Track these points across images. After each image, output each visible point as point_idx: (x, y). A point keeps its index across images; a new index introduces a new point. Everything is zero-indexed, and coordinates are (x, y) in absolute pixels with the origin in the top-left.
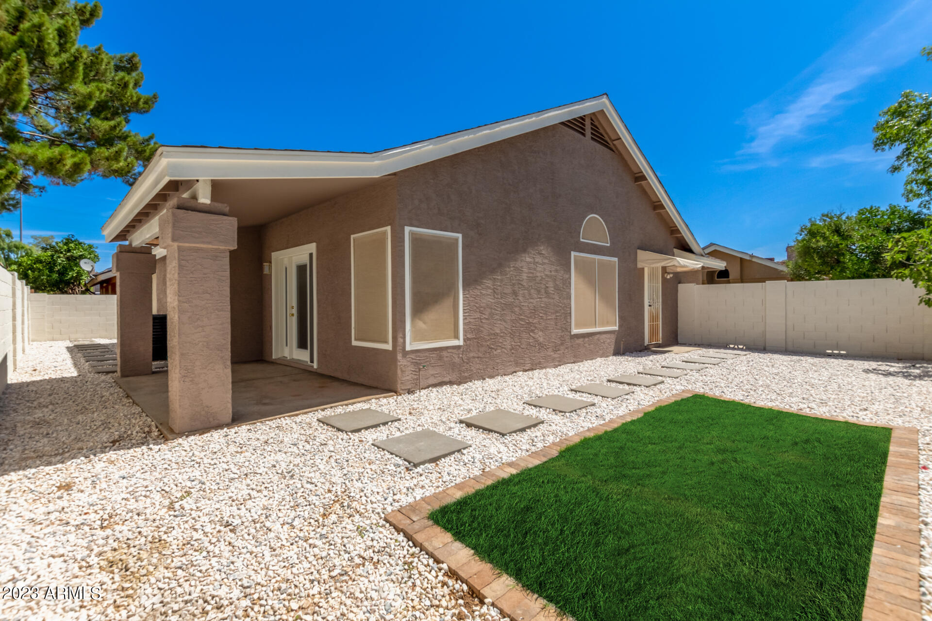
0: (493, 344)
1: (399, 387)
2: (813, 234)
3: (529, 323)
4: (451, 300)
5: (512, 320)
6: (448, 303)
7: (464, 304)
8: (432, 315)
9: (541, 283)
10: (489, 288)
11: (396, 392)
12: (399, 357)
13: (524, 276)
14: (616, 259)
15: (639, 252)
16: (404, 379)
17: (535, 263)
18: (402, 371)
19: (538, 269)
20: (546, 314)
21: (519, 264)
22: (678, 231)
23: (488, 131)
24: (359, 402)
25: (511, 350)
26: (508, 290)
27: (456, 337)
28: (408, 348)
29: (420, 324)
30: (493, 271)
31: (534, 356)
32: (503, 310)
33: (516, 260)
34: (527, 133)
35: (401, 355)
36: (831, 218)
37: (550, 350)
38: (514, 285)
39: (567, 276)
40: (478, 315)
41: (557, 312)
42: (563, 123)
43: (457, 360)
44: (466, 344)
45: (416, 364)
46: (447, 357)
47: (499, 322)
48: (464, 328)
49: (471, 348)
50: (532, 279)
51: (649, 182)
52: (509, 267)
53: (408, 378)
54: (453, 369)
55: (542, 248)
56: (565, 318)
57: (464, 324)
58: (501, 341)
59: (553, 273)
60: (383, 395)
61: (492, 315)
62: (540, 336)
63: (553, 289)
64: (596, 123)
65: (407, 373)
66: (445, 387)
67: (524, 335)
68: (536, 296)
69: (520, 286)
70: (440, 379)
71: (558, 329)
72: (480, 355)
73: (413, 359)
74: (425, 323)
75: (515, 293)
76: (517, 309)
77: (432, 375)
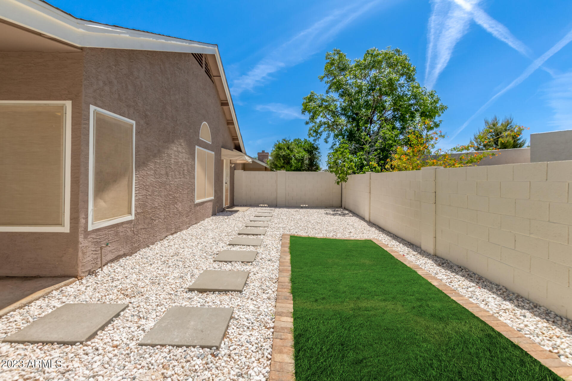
0: (153, 216)
1: (80, 270)
2: (280, 148)
3: (174, 197)
4: (127, 179)
5: (165, 196)
6: (124, 182)
7: (136, 183)
8: (111, 195)
9: (181, 167)
10: (151, 169)
11: (76, 277)
12: (81, 238)
13: (173, 161)
14: (213, 153)
15: (223, 149)
16: (85, 260)
17: (178, 152)
18: (84, 253)
19: (180, 156)
20: (183, 190)
21: (170, 152)
22: (237, 139)
23: (164, 41)
24: (37, 299)
25: (164, 219)
26: (163, 172)
27: (130, 213)
28: (90, 228)
29: (102, 203)
30: (155, 156)
31: (177, 222)
32: (160, 187)
33: (168, 148)
34: (176, 53)
35: (82, 236)
36: (286, 142)
37: (184, 216)
38: (166, 167)
39: (193, 163)
40: (144, 192)
41: (188, 188)
42: (192, 54)
43: (130, 233)
44: (137, 219)
45: (97, 243)
46: (122, 232)
47: (157, 197)
48: (135, 204)
49: (140, 222)
50: (177, 163)
51: (229, 108)
52: (164, 154)
53: (89, 259)
54: (126, 242)
55: (182, 141)
56: (192, 193)
57: (136, 200)
58: (158, 213)
59: (187, 160)
60: (62, 284)
61: (153, 191)
62: (179, 206)
63: (186, 171)
64: (207, 62)
65: (88, 254)
66: (121, 260)
67: (172, 207)
68: (178, 176)
69: (170, 169)
70: (117, 254)
71: (189, 201)
72: (146, 226)
73: (94, 238)
74: (105, 202)
75: (167, 174)
76: (168, 187)
77: (110, 251)
